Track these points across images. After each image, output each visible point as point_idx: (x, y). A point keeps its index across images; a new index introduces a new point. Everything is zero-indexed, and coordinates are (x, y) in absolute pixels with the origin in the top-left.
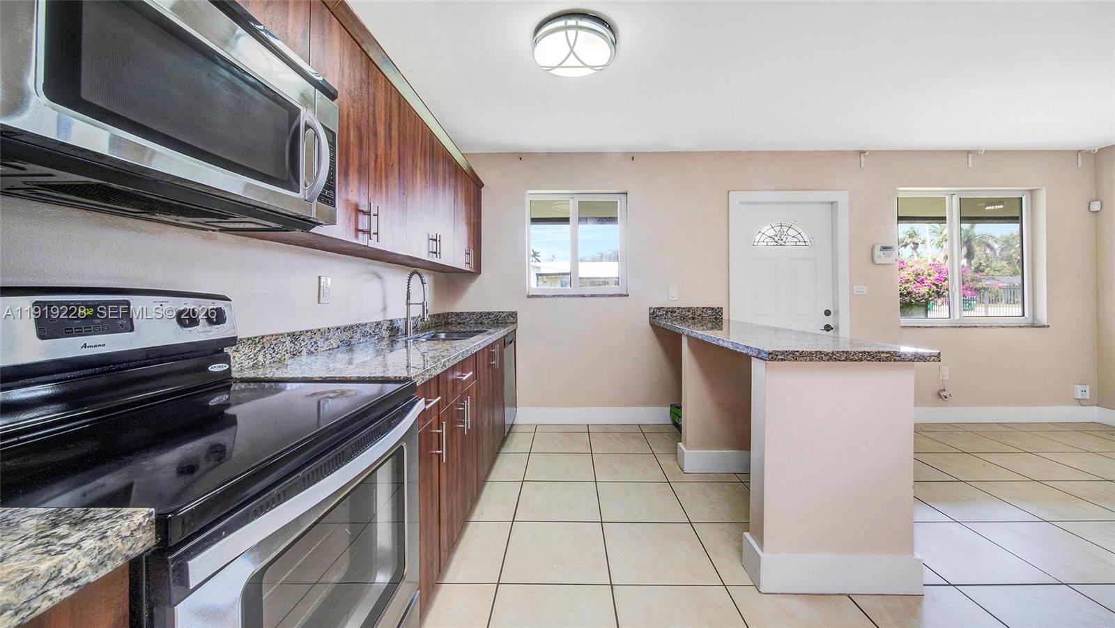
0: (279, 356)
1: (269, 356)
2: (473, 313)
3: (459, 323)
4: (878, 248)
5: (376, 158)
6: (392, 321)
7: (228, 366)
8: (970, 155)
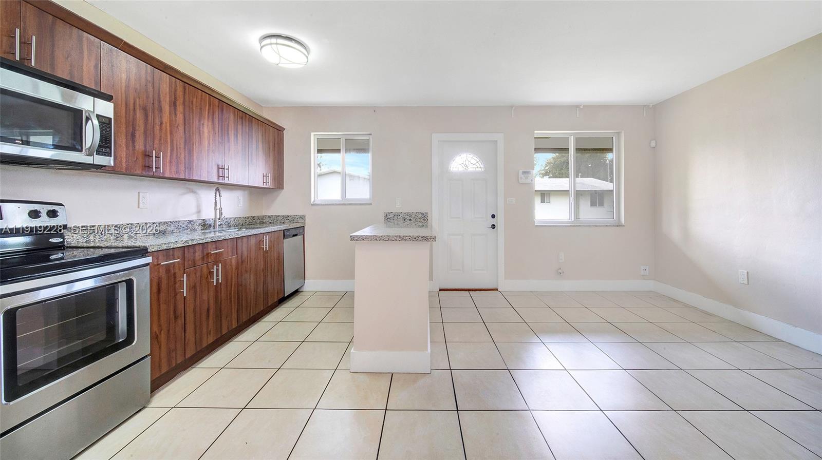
0: (105, 237)
1: (97, 237)
2: (279, 216)
3: (270, 223)
4: (521, 171)
5: (161, 123)
6: (204, 220)
7: (62, 240)
8: (578, 109)
